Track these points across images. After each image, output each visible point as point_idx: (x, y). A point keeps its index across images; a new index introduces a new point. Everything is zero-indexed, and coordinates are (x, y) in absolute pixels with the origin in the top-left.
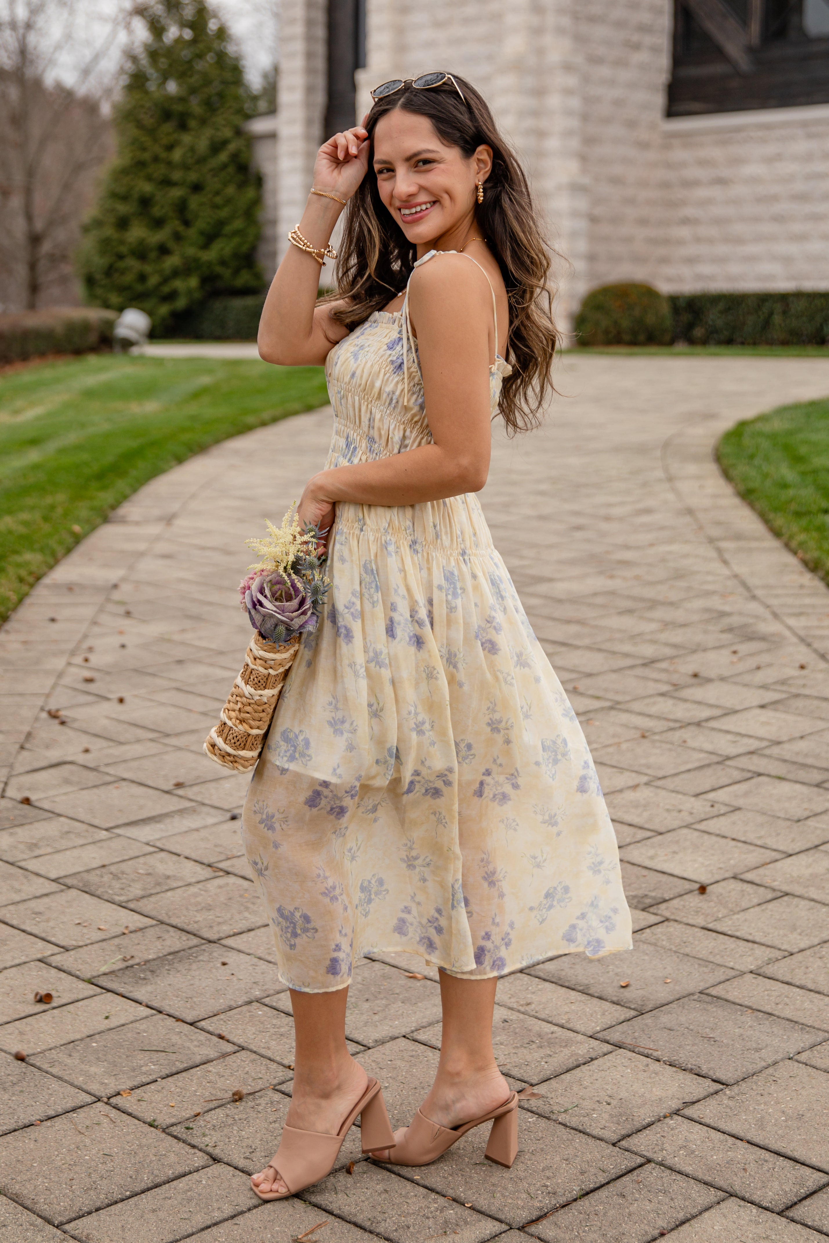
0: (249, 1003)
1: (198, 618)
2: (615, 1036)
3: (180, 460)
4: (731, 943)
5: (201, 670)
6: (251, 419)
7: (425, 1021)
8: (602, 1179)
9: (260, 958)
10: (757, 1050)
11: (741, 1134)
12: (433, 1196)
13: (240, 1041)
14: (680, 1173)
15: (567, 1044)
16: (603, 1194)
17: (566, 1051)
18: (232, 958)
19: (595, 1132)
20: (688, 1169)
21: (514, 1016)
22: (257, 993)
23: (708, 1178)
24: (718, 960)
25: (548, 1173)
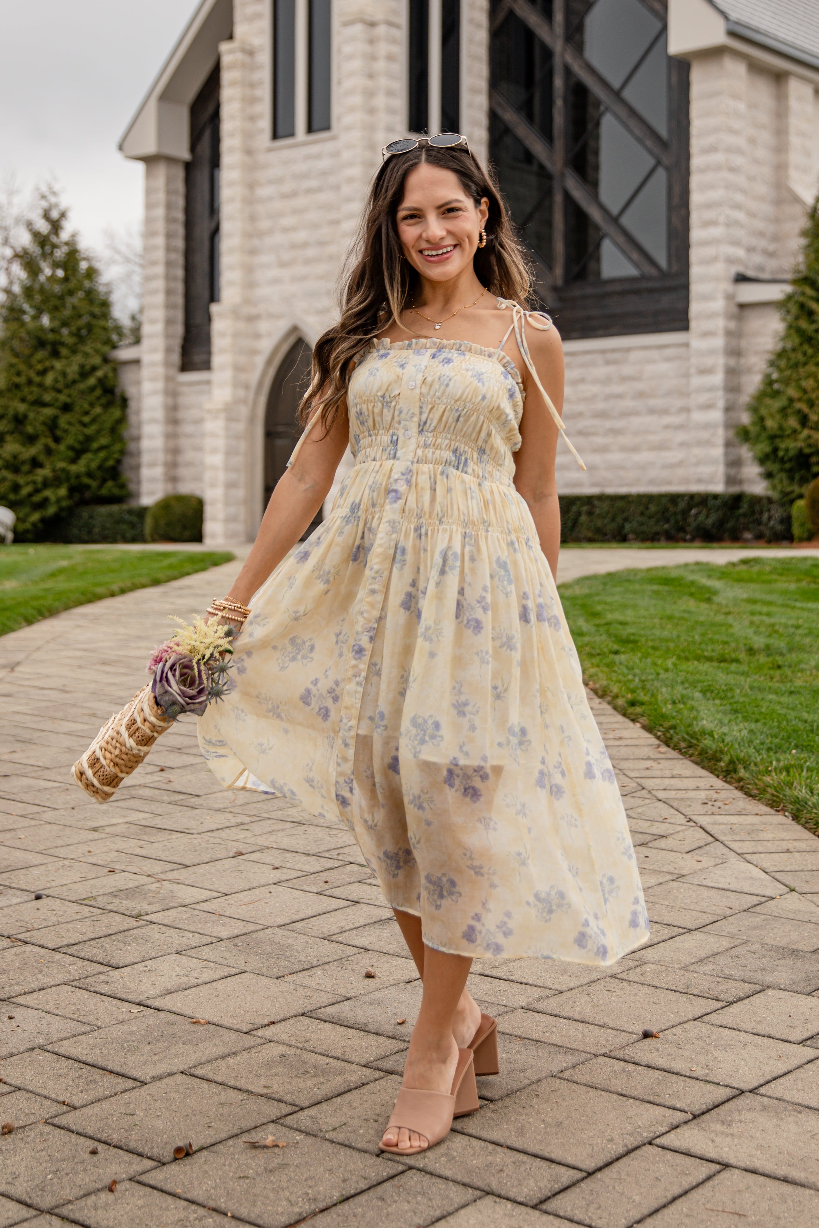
0: (32, 1049)
1: (29, 742)
2: (388, 1064)
3: (30, 622)
4: (505, 985)
5: (25, 781)
6: (100, 590)
7: (204, 1059)
8: (363, 1185)
9: (48, 1012)
10: (522, 1071)
11: (502, 1141)
12: (193, 1207)
13: (18, 1083)
14: (440, 1177)
15: (340, 1073)
16: (363, 1198)
17: (339, 1079)
18: (19, 1013)
19: (359, 1146)
20: (448, 1173)
21: (292, 1051)
22: (40, 1041)
23: (466, 1180)
24: (493, 999)
25: (310, 1183)
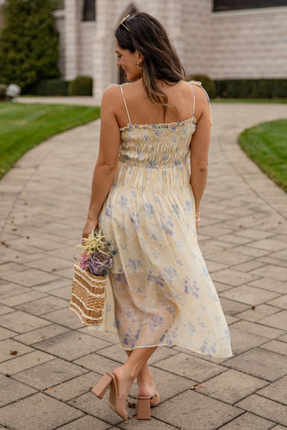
0: (91, 353)
1: (52, 205)
2: (228, 364)
3: (38, 143)
4: (266, 328)
5: (56, 225)
6: (63, 128)
7: (157, 360)
8: (230, 418)
9: (93, 336)
10: (281, 369)
11: (279, 401)
12: (169, 426)
13: (90, 368)
14: (258, 415)
15: (211, 367)
16: (231, 424)
17: (211, 370)
18: (82, 336)
19: (226, 401)
20: (261, 414)
21: (190, 357)
22: (94, 350)
23: (269, 418)
24: (262, 335)
25: (210, 417)
